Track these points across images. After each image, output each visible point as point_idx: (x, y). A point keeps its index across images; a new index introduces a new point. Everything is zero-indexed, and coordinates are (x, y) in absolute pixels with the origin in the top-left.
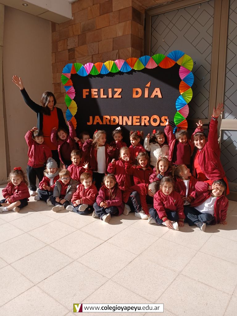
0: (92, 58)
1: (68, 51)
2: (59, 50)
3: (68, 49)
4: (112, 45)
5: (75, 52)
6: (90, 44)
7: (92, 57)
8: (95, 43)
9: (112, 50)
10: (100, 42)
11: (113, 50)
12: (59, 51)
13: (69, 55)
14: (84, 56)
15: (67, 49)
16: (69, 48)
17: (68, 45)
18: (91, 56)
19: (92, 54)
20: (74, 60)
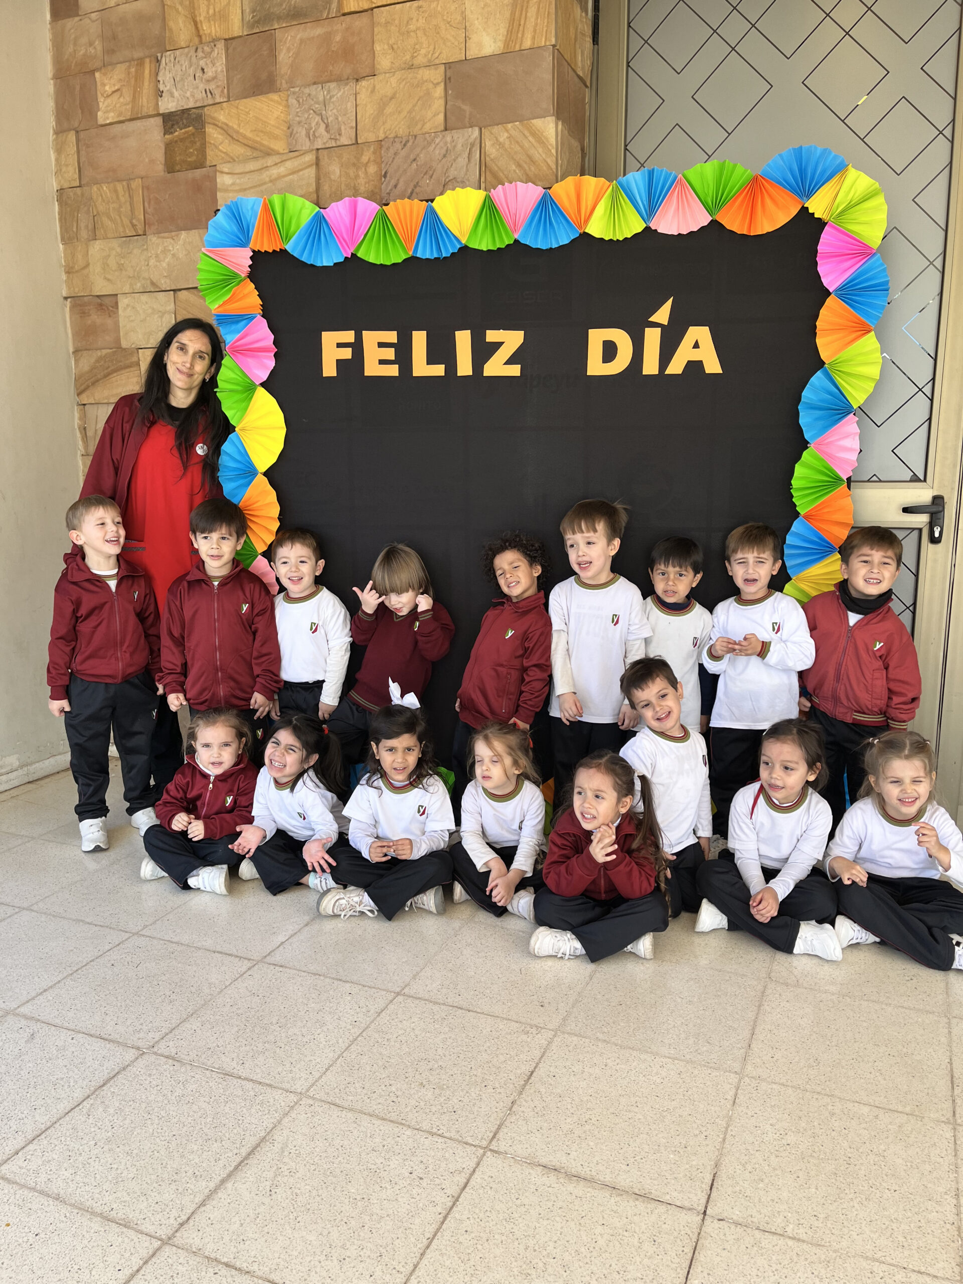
0: (317, 163)
1: (159, 121)
2: (100, 114)
3: (161, 112)
4: (442, 102)
5: (210, 130)
6: (307, 91)
7: (317, 158)
8: (333, 85)
9: (443, 128)
10: (364, 83)
11: (446, 129)
12: (101, 121)
13: (169, 148)
14: (269, 154)
15: (159, 115)
16: (168, 105)
17: (160, 94)
18: (310, 158)
19: (319, 144)
20: (198, 173)
